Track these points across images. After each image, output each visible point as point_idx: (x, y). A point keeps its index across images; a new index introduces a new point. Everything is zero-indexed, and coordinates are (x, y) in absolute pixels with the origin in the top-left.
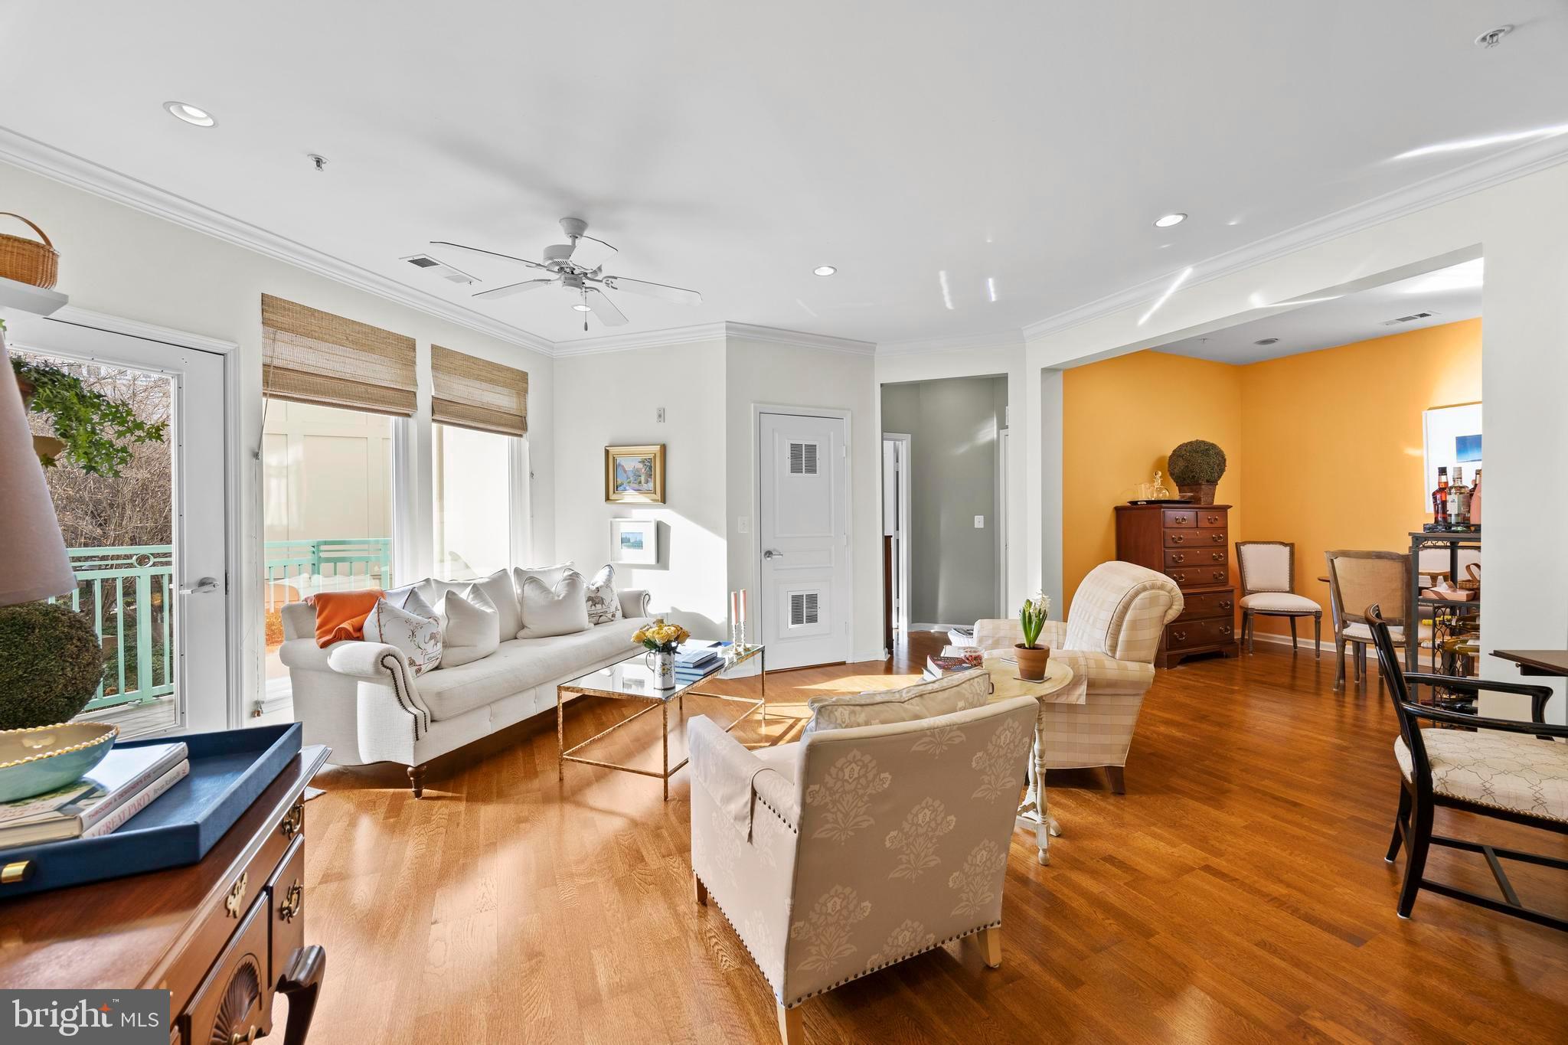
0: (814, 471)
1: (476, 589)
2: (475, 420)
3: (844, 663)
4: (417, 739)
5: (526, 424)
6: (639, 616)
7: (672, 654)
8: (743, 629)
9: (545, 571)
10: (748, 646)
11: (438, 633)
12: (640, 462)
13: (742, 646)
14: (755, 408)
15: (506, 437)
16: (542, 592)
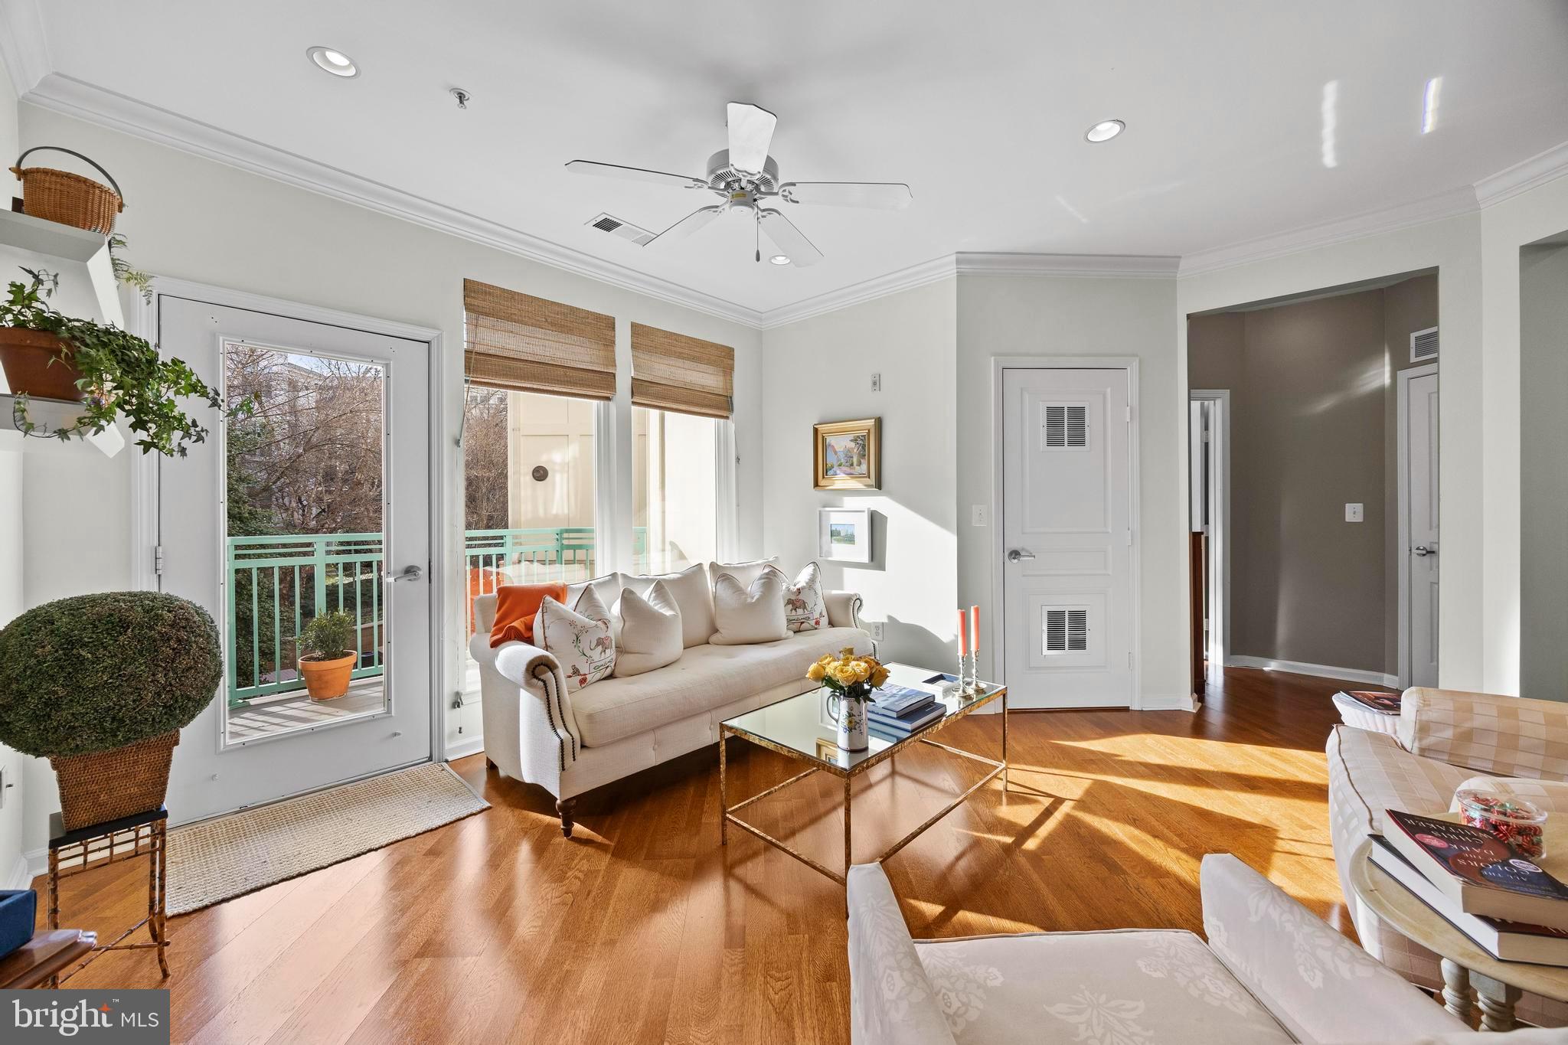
0: (1082, 443)
1: (661, 588)
2: (676, 401)
3: (1126, 709)
4: (563, 769)
5: (732, 404)
6: (848, 625)
7: (862, 701)
8: (974, 660)
9: (743, 568)
10: (983, 685)
11: (607, 638)
12: (852, 441)
13: (973, 686)
14: (997, 363)
15: (713, 419)
16: (734, 593)
